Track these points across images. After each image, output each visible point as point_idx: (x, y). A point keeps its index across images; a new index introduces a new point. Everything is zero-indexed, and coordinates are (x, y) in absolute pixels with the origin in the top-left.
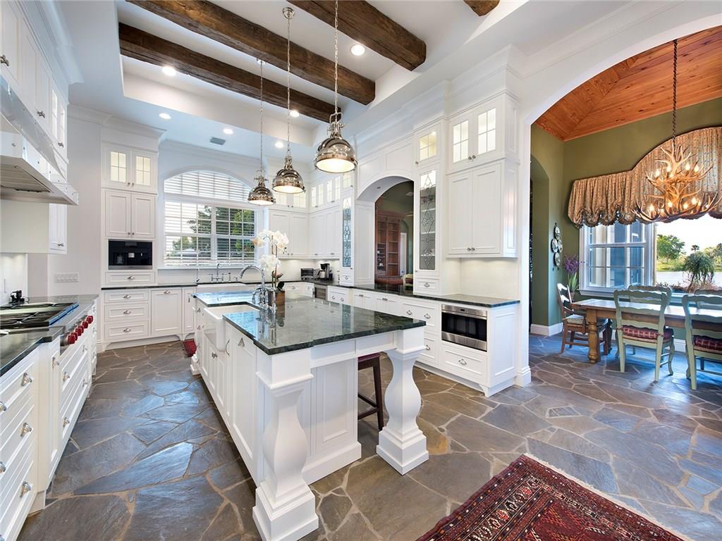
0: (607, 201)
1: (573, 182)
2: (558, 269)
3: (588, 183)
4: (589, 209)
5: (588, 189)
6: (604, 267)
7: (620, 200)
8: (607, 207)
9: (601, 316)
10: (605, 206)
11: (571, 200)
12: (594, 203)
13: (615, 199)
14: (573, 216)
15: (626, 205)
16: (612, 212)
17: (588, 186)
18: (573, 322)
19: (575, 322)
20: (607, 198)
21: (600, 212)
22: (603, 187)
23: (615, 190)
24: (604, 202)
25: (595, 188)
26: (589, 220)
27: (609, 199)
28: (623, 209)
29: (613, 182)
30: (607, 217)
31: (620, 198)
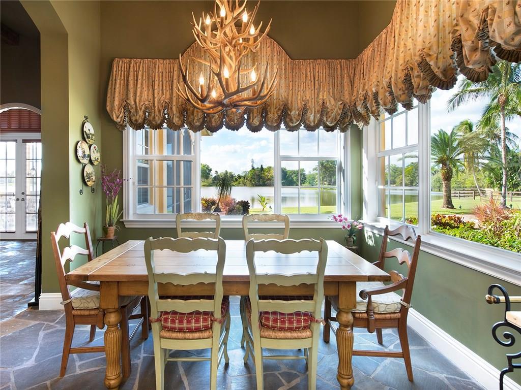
0: (154, 95)
1: (112, 60)
2: (93, 190)
3: (132, 65)
4: (133, 103)
5: (131, 73)
6: (161, 187)
7: (168, 96)
8: (154, 104)
9: (126, 291)
10: (152, 101)
11: (110, 87)
12: (138, 94)
13: (163, 94)
14: (112, 110)
15: (174, 103)
16: (159, 111)
17: (132, 69)
18: (82, 306)
19: (85, 305)
20: (153, 90)
21: (146, 108)
22: (148, 75)
23: (162, 81)
24: (151, 97)
25: (140, 73)
26: (133, 119)
27: (156, 91)
28: (171, 108)
29: (160, 70)
30: (154, 117)
31: (168, 93)
